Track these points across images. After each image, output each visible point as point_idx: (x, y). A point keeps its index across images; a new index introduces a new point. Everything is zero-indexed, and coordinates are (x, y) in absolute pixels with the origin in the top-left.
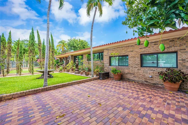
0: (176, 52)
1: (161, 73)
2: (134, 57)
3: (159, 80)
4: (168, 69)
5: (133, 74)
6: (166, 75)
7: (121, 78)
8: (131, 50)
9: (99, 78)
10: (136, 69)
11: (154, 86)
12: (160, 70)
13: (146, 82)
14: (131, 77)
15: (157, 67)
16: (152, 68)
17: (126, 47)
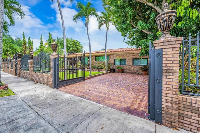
0: (147, 58)
1: (142, 68)
2: (129, 60)
3: (140, 71)
4: (144, 66)
5: (129, 69)
6: (143, 68)
7: (123, 71)
8: (128, 56)
9: (110, 72)
10: (130, 66)
11: (139, 74)
12: (141, 67)
13: (135, 72)
14: (128, 71)
15: (140, 65)
16: (137, 66)
17: (125, 54)
